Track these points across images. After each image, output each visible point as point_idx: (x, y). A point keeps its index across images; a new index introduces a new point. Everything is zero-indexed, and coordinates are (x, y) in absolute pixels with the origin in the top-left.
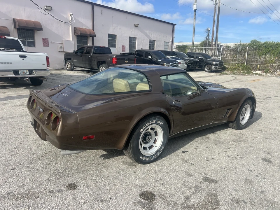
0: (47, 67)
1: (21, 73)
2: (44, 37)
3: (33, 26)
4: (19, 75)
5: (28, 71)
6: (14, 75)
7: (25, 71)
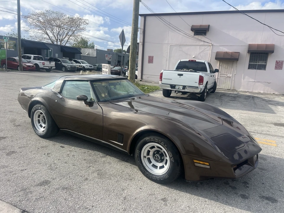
0: (199, 84)
1: (177, 87)
2: (278, 60)
3: (264, 49)
4: (175, 88)
5: (182, 87)
6: (170, 89)
7: (180, 86)
